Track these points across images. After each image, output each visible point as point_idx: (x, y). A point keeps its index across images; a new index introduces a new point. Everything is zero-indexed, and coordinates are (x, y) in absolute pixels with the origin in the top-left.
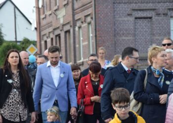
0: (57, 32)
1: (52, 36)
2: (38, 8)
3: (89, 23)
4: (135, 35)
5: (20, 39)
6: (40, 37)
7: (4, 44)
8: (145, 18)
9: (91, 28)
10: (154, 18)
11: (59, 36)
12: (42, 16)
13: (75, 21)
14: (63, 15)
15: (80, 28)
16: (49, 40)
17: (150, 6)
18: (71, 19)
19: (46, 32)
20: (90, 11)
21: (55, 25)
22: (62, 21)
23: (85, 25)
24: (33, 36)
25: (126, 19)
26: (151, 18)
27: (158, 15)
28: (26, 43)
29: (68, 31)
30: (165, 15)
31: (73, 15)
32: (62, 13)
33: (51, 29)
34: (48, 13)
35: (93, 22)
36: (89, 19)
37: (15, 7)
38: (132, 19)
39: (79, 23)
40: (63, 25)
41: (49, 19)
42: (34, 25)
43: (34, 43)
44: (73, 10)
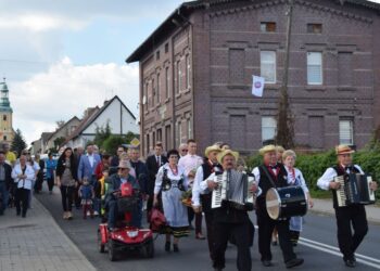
0: (158, 127)
1: (154, 130)
2: (142, 105)
3: (189, 119)
4: (229, 131)
5: (125, 132)
6: (143, 131)
7: (111, 137)
8: (240, 116)
9: (190, 123)
10: (248, 116)
11: (160, 130)
12: (145, 112)
13: (175, 117)
14: (164, 112)
15: (180, 123)
16: (151, 134)
17: (244, 105)
18: (171, 115)
19: (149, 126)
20: (190, 108)
21: (157, 120)
22: (163, 117)
23: (184, 121)
24: (137, 130)
25: (222, 116)
26: (244, 116)
27: (251, 113)
28: (131, 136)
29: (169, 126)
30: (257, 113)
31: (174, 112)
32: (163, 110)
33: (153, 124)
34: (151, 109)
35: (192, 119)
36: (188, 115)
37: (122, 103)
38: (227, 116)
39: (178, 119)
40: (165, 121)
41: (151, 115)
42: (138, 120)
43: (138, 136)
44: (174, 106)
